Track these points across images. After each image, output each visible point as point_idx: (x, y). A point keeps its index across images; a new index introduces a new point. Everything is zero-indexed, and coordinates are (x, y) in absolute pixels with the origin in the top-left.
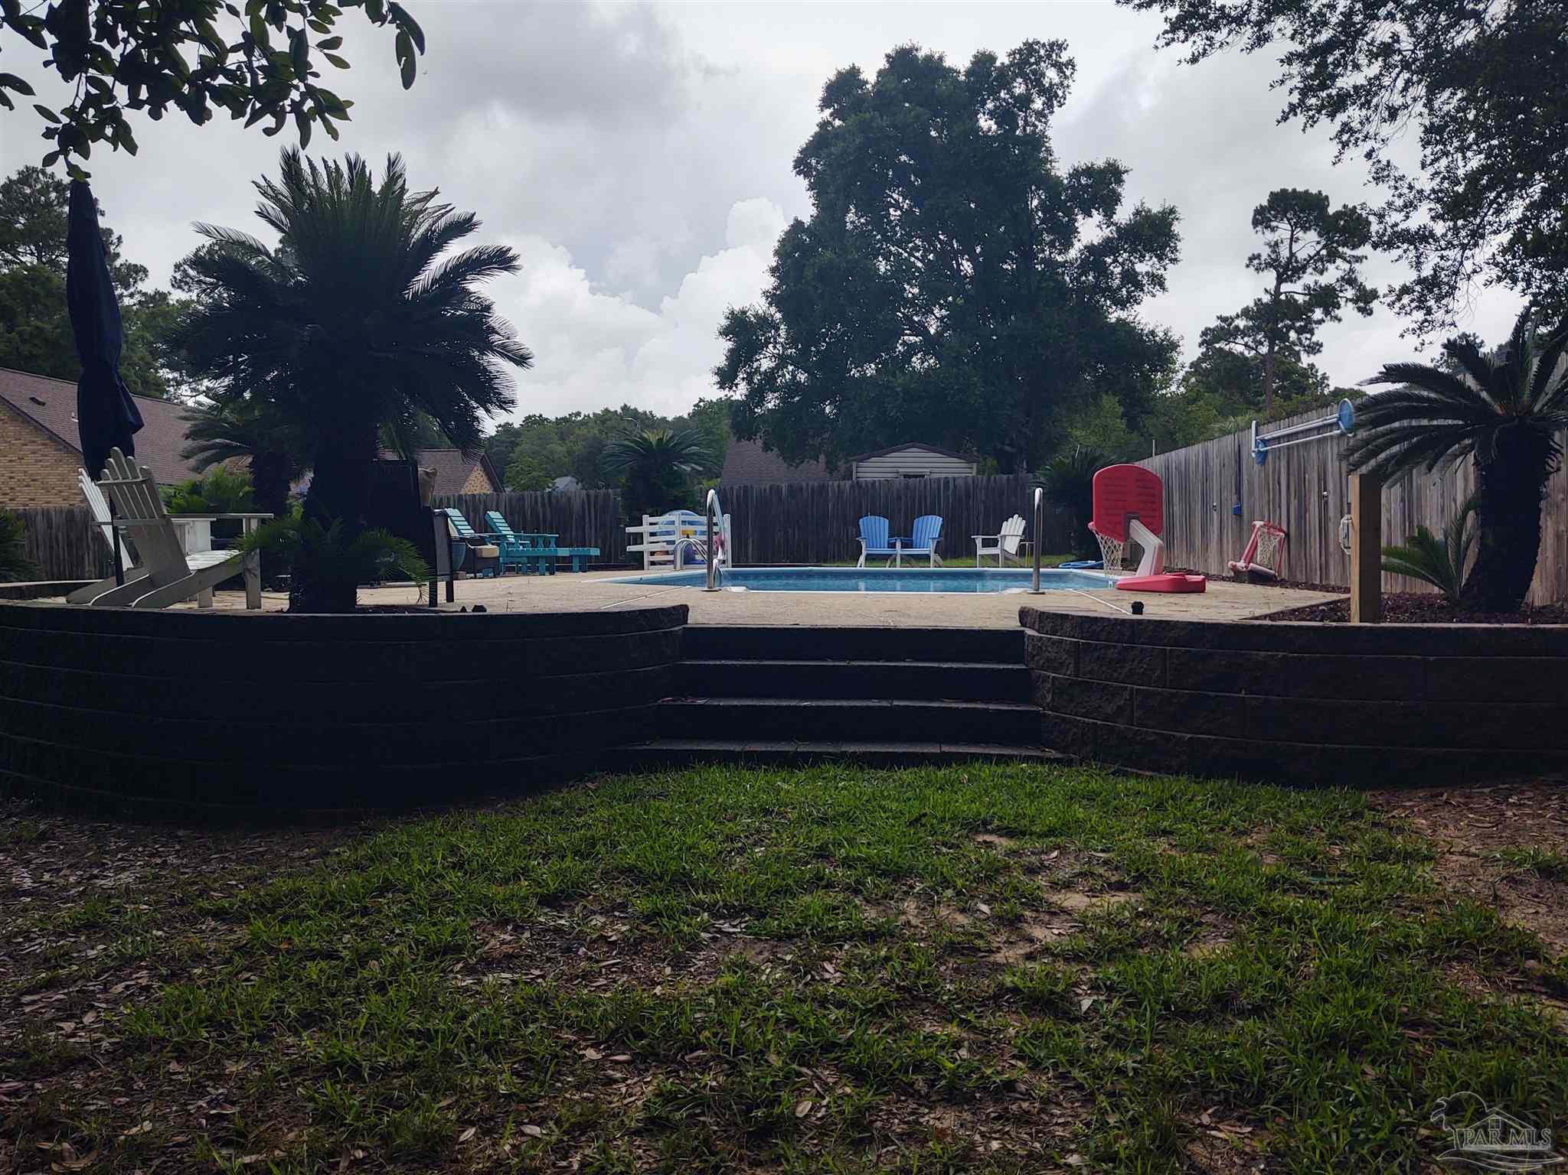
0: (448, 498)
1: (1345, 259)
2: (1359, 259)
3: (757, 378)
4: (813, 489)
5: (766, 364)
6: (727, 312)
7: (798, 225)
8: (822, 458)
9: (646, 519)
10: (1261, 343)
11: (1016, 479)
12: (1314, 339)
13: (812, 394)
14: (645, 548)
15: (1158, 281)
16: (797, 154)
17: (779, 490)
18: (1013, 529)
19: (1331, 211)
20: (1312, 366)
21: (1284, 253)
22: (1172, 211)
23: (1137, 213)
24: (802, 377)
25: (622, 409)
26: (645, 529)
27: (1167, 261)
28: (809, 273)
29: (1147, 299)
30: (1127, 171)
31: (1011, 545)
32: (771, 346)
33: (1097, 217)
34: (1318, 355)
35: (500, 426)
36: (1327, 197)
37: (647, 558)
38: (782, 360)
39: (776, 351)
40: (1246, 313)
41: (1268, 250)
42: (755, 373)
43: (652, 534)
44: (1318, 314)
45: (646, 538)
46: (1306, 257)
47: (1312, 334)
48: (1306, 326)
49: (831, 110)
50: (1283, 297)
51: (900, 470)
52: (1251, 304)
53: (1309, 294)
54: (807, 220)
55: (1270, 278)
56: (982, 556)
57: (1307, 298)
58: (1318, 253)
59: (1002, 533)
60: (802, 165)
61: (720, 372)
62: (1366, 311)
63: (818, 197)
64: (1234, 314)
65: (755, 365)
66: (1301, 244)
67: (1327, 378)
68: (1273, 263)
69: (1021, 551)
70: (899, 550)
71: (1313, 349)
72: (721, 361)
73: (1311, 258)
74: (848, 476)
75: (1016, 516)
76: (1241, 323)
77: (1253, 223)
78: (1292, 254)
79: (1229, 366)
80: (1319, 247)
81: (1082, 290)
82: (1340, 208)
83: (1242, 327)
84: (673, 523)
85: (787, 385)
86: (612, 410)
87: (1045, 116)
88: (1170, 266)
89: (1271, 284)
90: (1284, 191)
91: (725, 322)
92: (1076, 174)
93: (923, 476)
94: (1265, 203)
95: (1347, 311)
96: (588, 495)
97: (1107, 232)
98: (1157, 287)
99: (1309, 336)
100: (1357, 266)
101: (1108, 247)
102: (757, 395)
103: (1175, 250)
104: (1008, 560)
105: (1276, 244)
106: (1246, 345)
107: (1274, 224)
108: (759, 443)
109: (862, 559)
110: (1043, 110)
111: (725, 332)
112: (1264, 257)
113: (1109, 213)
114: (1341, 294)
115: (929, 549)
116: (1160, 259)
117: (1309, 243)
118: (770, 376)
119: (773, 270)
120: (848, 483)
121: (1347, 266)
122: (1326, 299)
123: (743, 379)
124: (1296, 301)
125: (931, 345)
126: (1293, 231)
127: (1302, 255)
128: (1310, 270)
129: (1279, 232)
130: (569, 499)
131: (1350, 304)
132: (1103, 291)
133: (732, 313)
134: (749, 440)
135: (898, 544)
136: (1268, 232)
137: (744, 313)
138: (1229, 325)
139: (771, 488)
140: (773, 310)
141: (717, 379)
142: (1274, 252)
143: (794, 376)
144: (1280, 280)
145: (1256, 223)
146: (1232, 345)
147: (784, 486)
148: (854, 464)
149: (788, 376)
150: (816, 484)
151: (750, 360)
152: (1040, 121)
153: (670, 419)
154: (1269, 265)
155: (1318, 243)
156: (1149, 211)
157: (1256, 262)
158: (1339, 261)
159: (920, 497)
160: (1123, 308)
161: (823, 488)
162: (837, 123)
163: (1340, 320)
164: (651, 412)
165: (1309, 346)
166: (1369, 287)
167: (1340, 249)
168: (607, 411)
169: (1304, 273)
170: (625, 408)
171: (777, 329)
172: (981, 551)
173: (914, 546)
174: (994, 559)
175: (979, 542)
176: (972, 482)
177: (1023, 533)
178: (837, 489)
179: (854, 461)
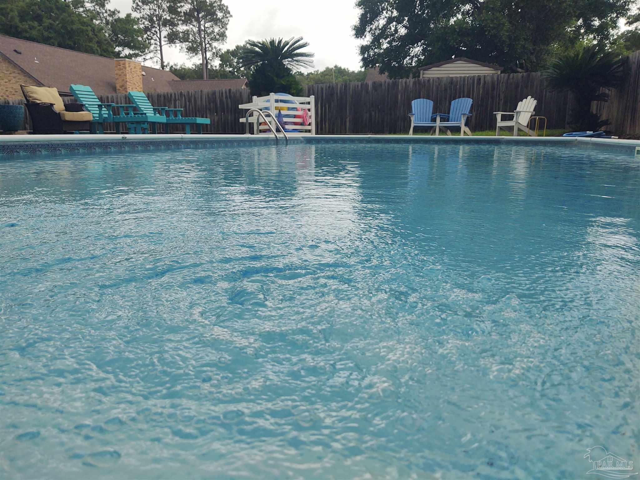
0: (175, 94)
3: (377, 32)
5: (382, 23)
9: (255, 100)
11: (529, 76)
13: (408, 39)
17: (367, 85)
18: (526, 107)
24: (401, 29)
26: (253, 106)
31: (524, 119)
32: (384, 12)
37: (256, 127)
38: (390, 20)
39: (387, 15)
42: (376, 29)
56: (501, 128)
59: (518, 109)
61: (355, 28)
65: (376, 23)
69: (532, 125)
70: (438, 123)
72: (356, 21)
75: (529, 97)
84: (269, 101)
85: (392, 34)
104: (520, 132)
109: (411, 129)
111: (359, 4)
115: (461, 122)
118: (384, 29)
123: (369, 32)
130: (241, 93)
135: (438, 119)
139: (362, 85)
141: (354, 32)
143: (396, 29)
147: (370, 83)
148: (421, 72)
149: (393, 29)
151: (372, 21)
159: (460, 89)
172: (500, 123)
173: (450, 120)
174: (510, 129)
175: (499, 117)
176: (496, 79)
177: (534, 111)
178: (404, 85)
179: (421, 70)
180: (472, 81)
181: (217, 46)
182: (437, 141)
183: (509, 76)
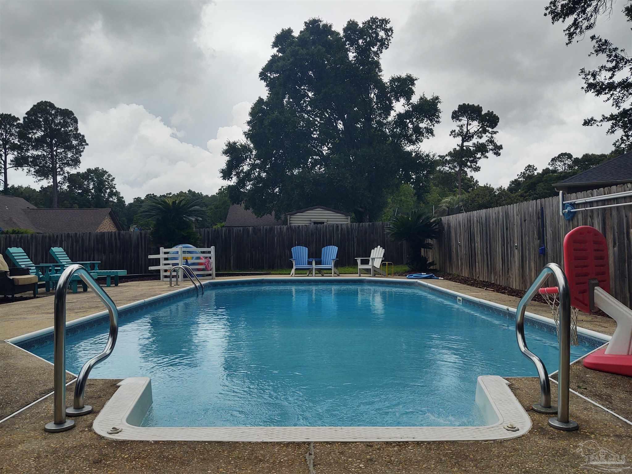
0: (61, 235)
1: (490, 133)
2: (495, 133)
3: (242, 175)
4: (266, 230)
5: (246, 168)
6: (227, 143)
7: (260, 100)
8: (273, 213)
9: (162, 250)
10: (456, 167)
11: (373, 224)
12: (477, 165)
13: (269, 183)
14: (161, 267)
15: (430, 131)
16: (261, 70)
18: (378, 253)
19: (483, 113)
20: (472, 177)
21: (465, 130)
22: (437, 98)
23: (421, 98)
24: (264, 175)
25: (188, 191)
26: (161, 256)
27: (434, 122)
28: (266, 123)
29: (425, 140)
30: (416, 79)
31: (377, 264)
32: (248, 160)
33: (402, 101)
34: (479, 172)
35: (135, 199)
36: (481, 107)
37: (162, 274)
38: (253, 167)
39: (250, 162)
40: (450, 154)
41: (458, 128)
42: (240, 172)
43: (166, 259)
44: (479, 155)
45: (162, 262)
46: (474, 131)
47: (477, 163)
48: (474, 160)
49: (278, 49)
50: (465, 148)
51: (312, 220)
52: (452, 150)
53: (475, 147)
54: (265, 98)
55: (459, 140)
56: (361, 270)
57: (474, 148)
58: (478, 130)
59: (371, 256)
60: (263, 75)
61: (223, 171)
62: (498, 154)
63: (270, 90)
64: (445, 155)
65: (241, 168)
66: (471, 126)
67: (478, 182)
68: (460, 134)
69: (383, 267)
70: (314, 266)
71: (477, 169)
72: (224, 166)
73: (476, 132)
74: (285, 222)
75: (379, 247)
76: (448, 158)
77: (452, 117)
78: (468, 131)
79: (443, 176)
80: (479, 127)
81: (394, 135)
82: (486, 112)
83: (448, 160)
84: (177, 252)
85: (256, 178)
86: (184, 192)
87: (378, 54)
88: (436, 125)
89: (460, 143)
90: (464, 104)
91: (225, 148)
92: (393, 80)
93: (323, 223)
94: (457, 109)
95: (490, 154)
96: (141, 234)
97: (407, 108)
98: (430, 134)
99: (475, 164)
100: (494, 135)
101: (407, 115)
102: (241, 182)
103: (438, 117)
104: (376, 272)
105: (462, 126)
106: (450, 167)
107: (460, 118)
108: (243, 205)
109: (293, 271)
110: (377, 51)
111: (226, 152)
112: (457, 131)
113: (408, 99)
114: (488, 147)
115: (331, 265)
116: (431, 121)
117: (475, 126)
118: (248, 173)
119: (249, 123)
120: (285, 227)
121: (490, 135)
122: (482, 149)
123: (235, 175)
124: (470, 149)
125: (325, 160)
126: (468, 121)
127: (472, 131)
128: (475, 137)
129: (463, 121)
131: (491, 151)
132: (404, 136)
133: (229, 143)
134: (238, 204)
135: (314, 263)
136: (458, 121)
137: (235, 143)
138: (443, 159)
140: (249, 142)
141: (221, 175)
142: (461, 129)
143: (259, 174)
144: (463, 141)
145: (453, 118)
146: (444, 167)
147: (250, 228)
148: (289, 216)
149: (256, 174)
150: (268, 227)
151: (237, 166)
152: (376, 56)
153: (210, 196)
154: (458, 135)
155: (479, 126)
156: (426, 99)
157: (453, 133)
158: (487, 133)
159: (324, 235)
160: (414, 144)
161: (272, 229)
162: (280, 54)
163: (487, 158)
164: (201, 193)
165: (475, 168)
166: (498, 145)
167: (487, 128)
168: (182, 192)
169: (473, 138)
170: (190, 191)
171: (252, 152)
172: (360, 267)
173: (322, 263)
174: (368, 271)
175: (359, 262)
176: (350, 227)
177: (383, 257)
178: (279, 230)
179: (288, 215)
180: (332, 228)
181: (69, 171)
182: (316, 282)
183: (359, 225)
